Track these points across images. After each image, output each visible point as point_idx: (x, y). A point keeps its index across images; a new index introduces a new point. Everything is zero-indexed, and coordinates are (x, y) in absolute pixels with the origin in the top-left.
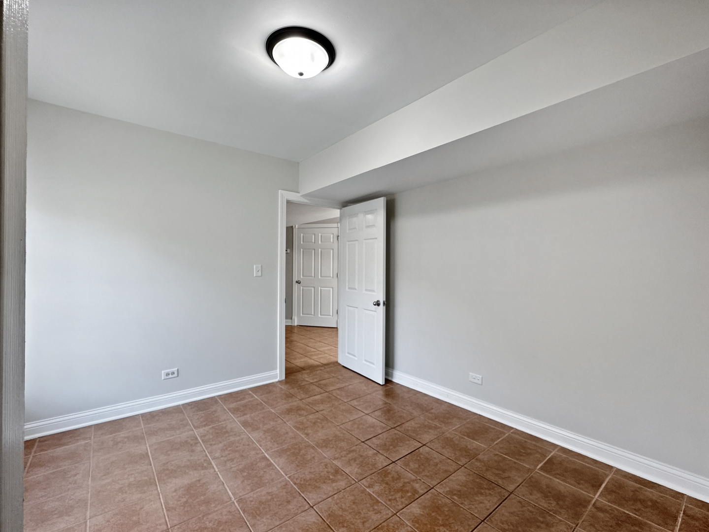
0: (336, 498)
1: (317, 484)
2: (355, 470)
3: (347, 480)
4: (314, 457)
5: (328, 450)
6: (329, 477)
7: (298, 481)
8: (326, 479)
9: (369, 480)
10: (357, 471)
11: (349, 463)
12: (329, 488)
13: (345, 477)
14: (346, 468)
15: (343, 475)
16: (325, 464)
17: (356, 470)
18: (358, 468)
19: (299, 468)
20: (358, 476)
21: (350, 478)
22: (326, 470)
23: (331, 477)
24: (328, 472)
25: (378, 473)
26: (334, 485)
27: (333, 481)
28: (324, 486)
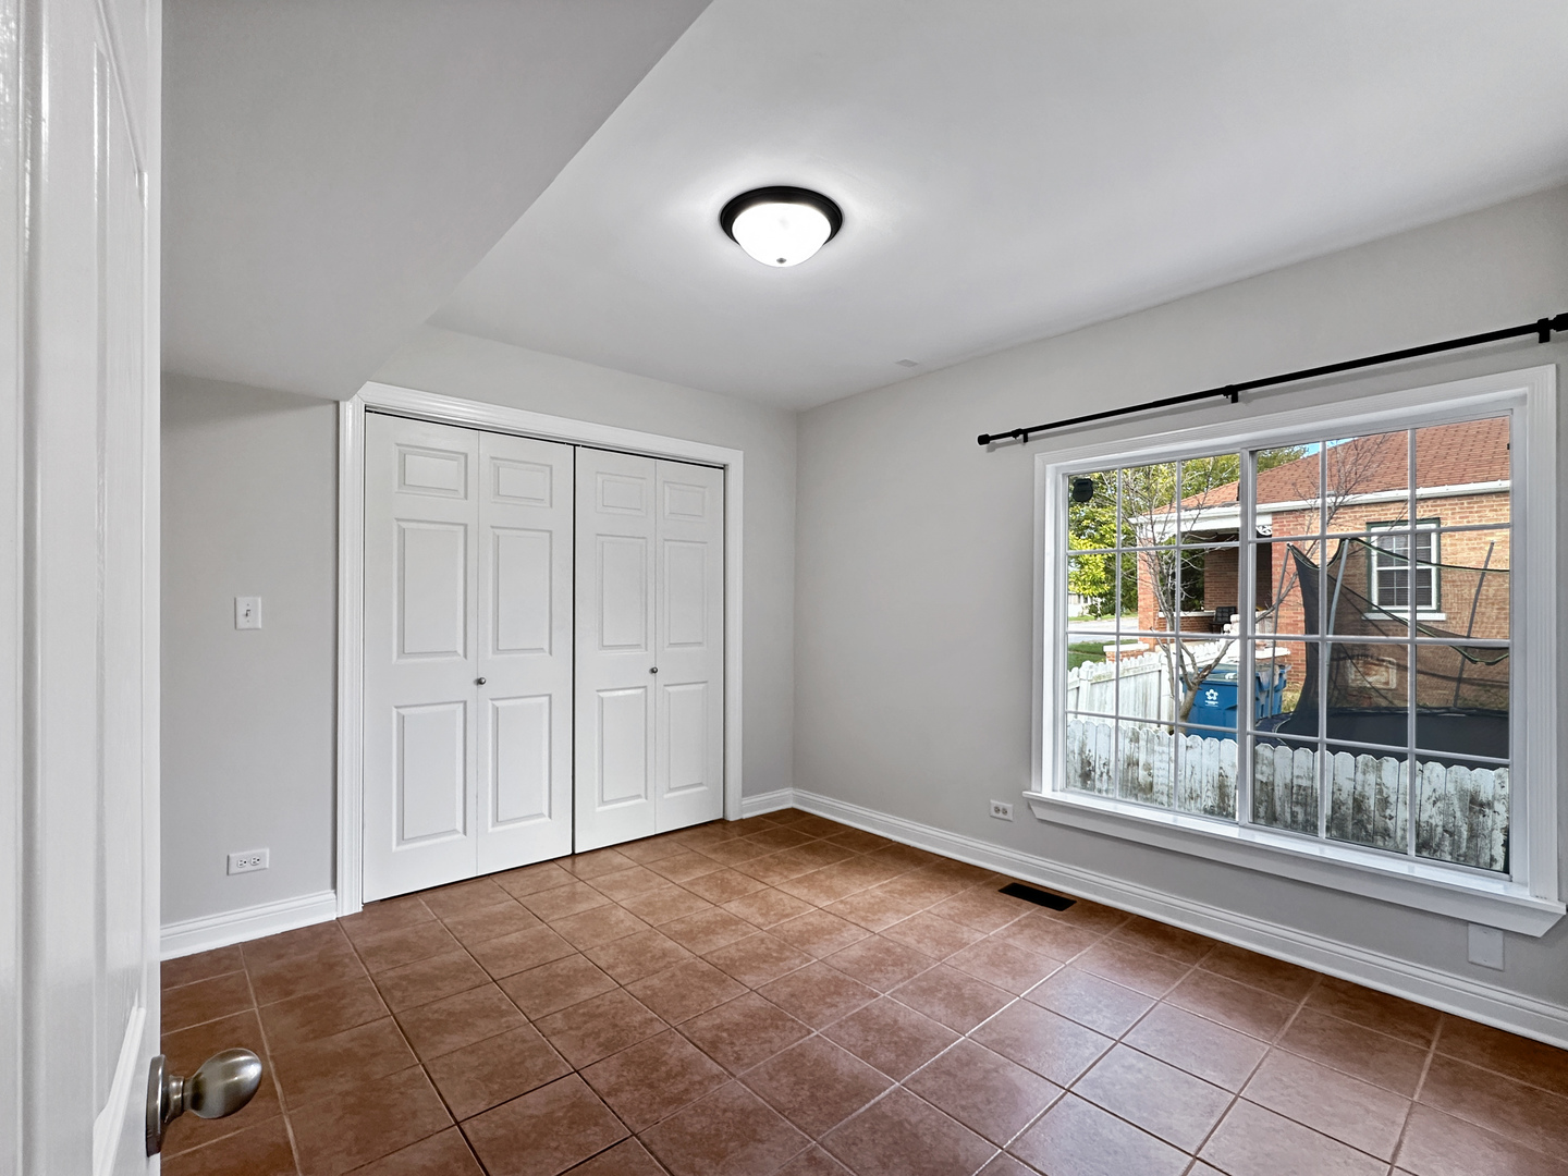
0: (715, 1002)
1: (750, 1020)
2: (672, 1049)
3: (691, 1031)
4: (771, 1079)
5: (738, 1102)
6: (729, 1035)
7: (789, 1024)
8: (735, 1031)
9: (648, 1031)
10: (669, 1047)
11: (685, 1066)
12: (727, 1015)
13: (697, 1035)
14: (691, 1055)
15: (700, 1040)
16: (741, 1063)
17: (670, 1051)
18: (665, 1054)
19: (798, 1050)
20: (669, 1038)
21: (687, 1034)
22: (736, 1049)
23: (725, 1035)
24: (732, 1043)
25: (623, 1045)
26: (718, 1021)
27: (720, 1027)
28: (737, 1018)
